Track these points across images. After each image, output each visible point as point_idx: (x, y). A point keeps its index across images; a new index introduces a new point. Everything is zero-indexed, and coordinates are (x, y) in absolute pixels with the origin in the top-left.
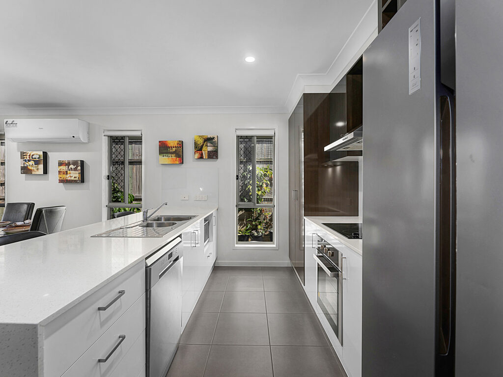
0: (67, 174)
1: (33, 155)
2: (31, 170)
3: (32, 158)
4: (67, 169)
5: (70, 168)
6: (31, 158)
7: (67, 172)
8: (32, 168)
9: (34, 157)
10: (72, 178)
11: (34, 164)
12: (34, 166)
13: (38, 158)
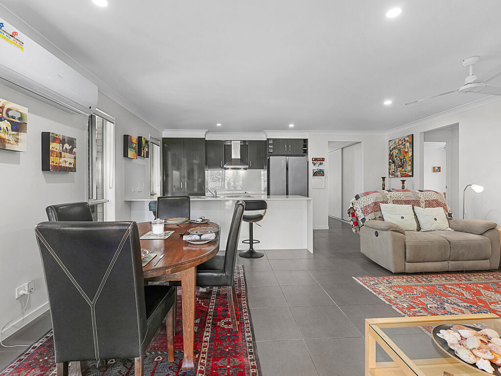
0: (61, 157)
1: (9, 110)
2: (4, 139)
3: (7, 115)
4: (61, 149)
5: (64, 148)
6: (5, 115)
7: (61, 153)
8: (6, 137)
9: (10, 113)
10: (67, 165)
11: (9, 128)
12: (10, 132)
13: (20, 119)
